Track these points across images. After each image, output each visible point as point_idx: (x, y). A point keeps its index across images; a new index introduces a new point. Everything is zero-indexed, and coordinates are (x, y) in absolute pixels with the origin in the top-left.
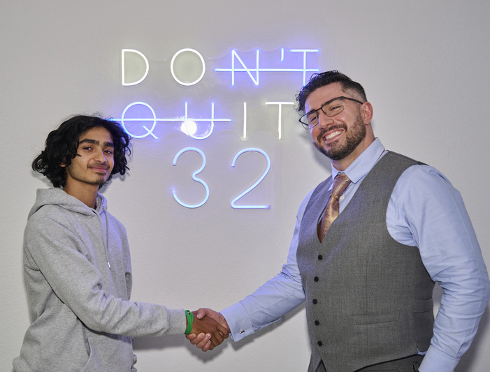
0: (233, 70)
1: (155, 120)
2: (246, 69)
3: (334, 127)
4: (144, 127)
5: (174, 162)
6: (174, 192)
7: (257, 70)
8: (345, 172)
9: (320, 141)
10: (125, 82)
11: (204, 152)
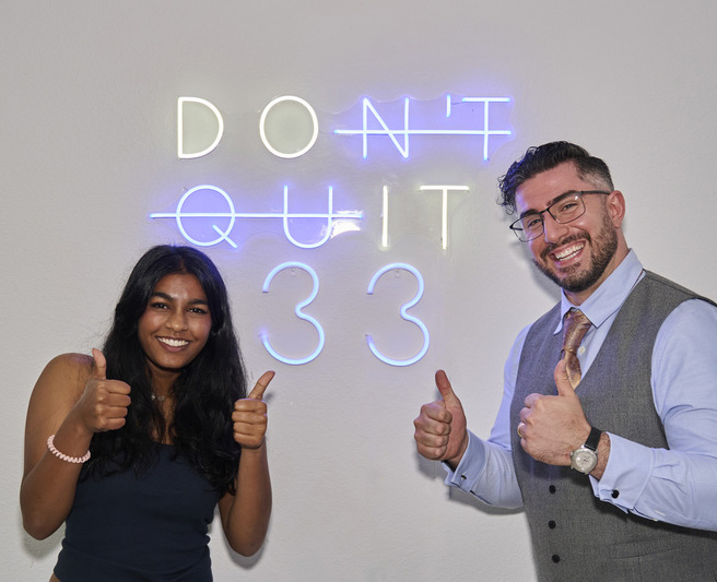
0: (365, 132)
1: (233, 215)
2: (387, 131)
3: (569, 240)
4: (215, 227)
5: (266, 287)
6: (264, 337)
7: (406, 132)
8: (581, 307)
9: (545, 260)
10: (184, 152)
11: (316, 271)
